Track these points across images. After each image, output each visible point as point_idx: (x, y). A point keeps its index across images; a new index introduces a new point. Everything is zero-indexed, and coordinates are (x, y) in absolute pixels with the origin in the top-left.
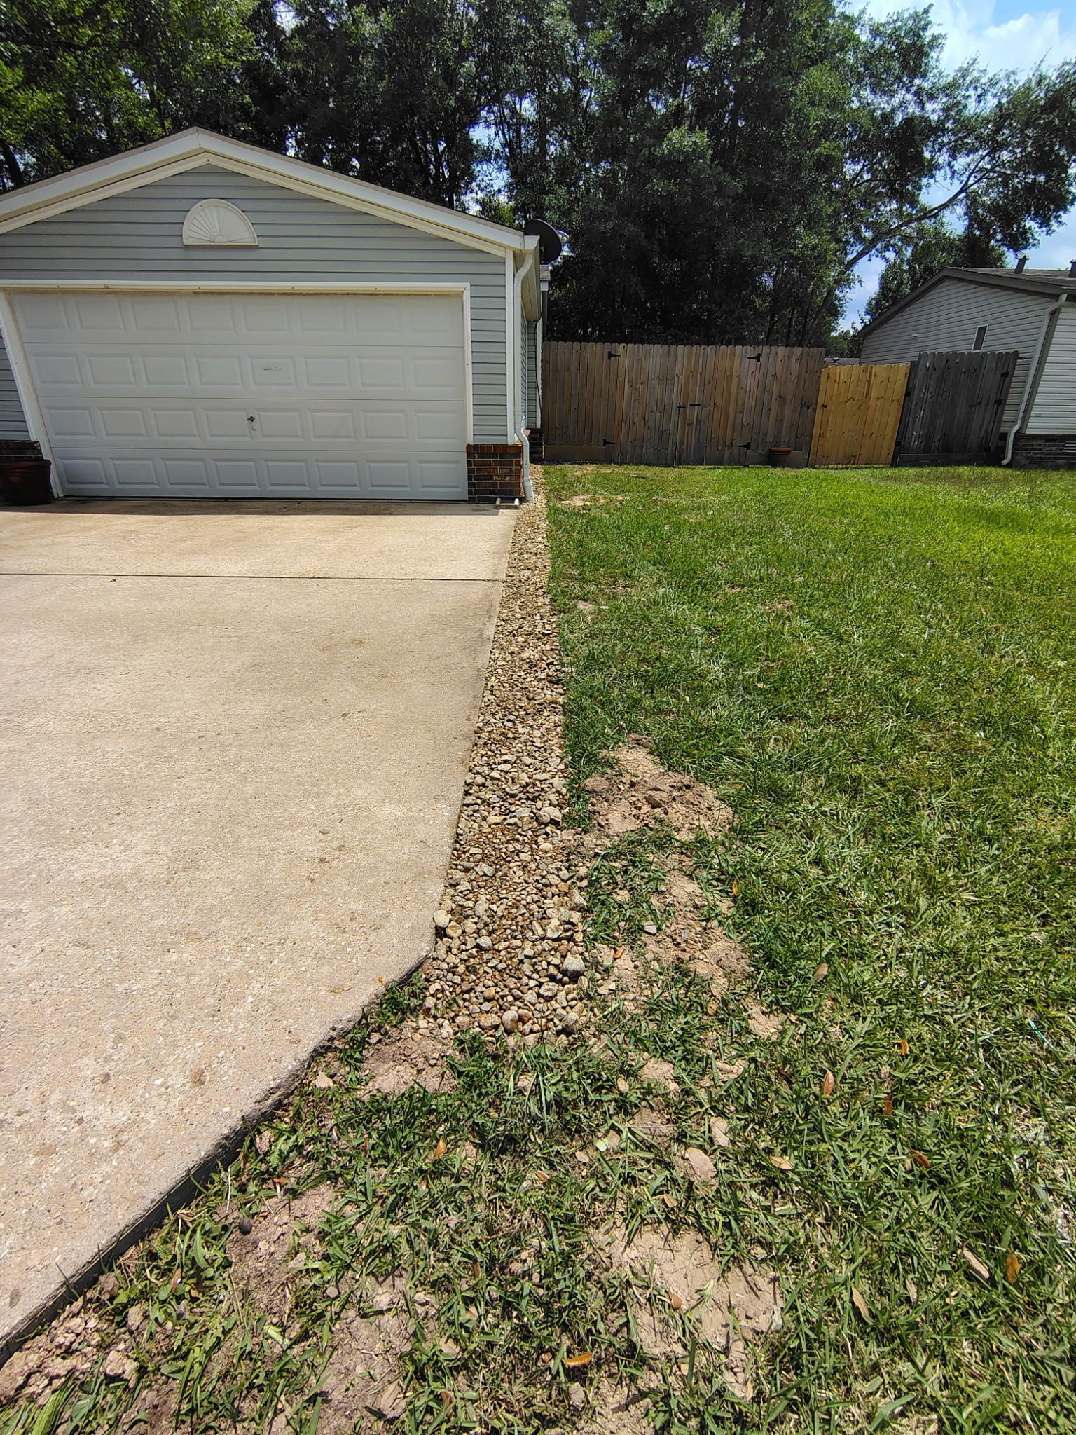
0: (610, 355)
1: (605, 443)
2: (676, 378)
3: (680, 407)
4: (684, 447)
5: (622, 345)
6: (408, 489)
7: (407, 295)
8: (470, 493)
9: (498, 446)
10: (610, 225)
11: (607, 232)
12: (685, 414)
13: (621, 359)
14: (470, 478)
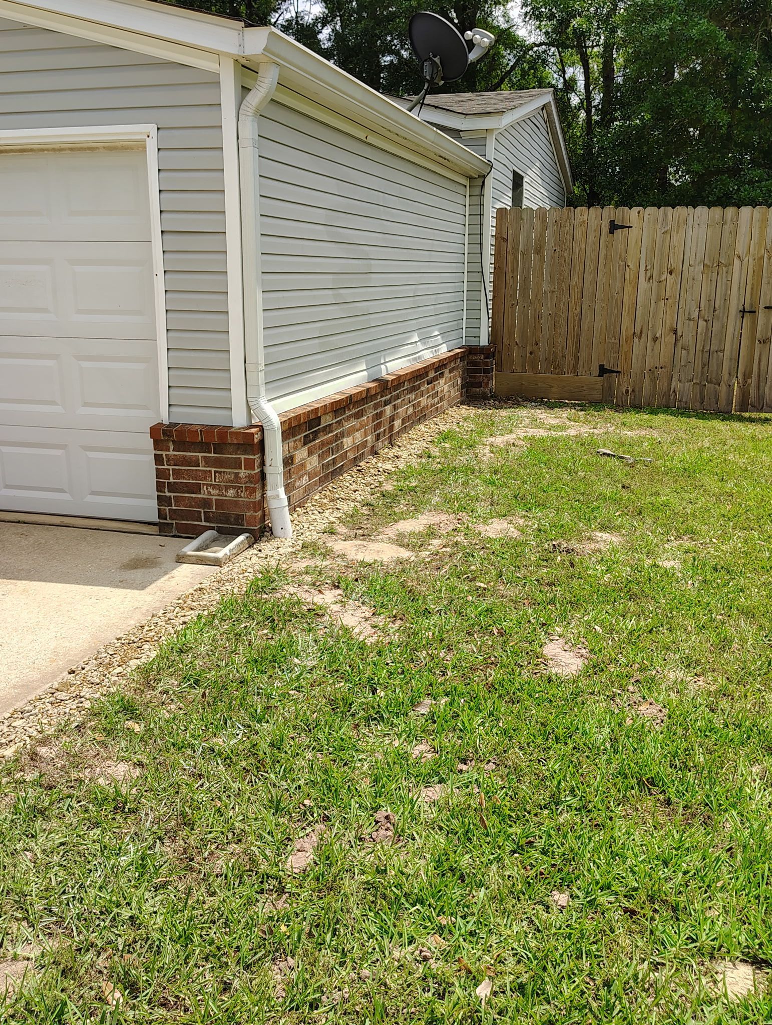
0: (614, 227)
1: (603, 371)
2: (737, 262)
3: (743, 312)
4: (753, 381)
5: (635, 210)
6: (66, 497)
7: (57, 150)
8: (161, 514)
9: (209, 429)
10: (666, 24)
11: (663, 35)
12: (754, 324)
13: (634, 233)
14: (160, 487)
